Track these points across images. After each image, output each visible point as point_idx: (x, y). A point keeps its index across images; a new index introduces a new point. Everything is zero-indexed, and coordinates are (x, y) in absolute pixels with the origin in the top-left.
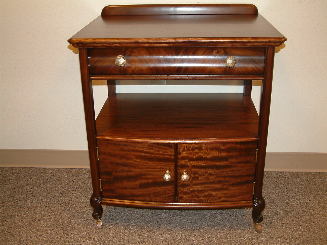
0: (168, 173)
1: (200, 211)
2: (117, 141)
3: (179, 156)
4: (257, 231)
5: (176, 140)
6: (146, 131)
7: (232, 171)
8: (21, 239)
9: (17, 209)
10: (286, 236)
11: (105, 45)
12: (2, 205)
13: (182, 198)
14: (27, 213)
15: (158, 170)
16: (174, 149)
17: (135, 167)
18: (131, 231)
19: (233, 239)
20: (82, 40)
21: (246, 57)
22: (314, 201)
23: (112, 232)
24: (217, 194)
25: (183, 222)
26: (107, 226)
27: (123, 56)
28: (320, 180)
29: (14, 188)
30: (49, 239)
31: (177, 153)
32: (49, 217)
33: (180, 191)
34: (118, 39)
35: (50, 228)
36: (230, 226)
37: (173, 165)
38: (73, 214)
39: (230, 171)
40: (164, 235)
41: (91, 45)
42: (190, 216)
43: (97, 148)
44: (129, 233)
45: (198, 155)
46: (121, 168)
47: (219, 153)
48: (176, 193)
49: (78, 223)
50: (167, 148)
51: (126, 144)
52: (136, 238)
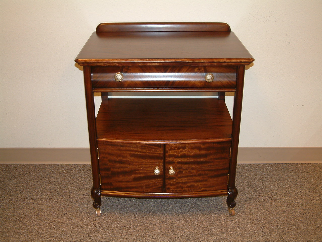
0: (158, 168)
1: (183, 199)
2: (115, 143)
3: (167, 155)
4: (231, 215)
5: (165, 141)
6: (139, 133)
7: (211, 165)
8: (32, 227)
9: (25, 202)
10: (255, 218)
11: (106, 64)
12: (11, 198)
13: (169, 189)
14: (34, 204)
15: (149, 166)
16: (162, 148)
17: (129, 164)
18: (126, 218)
19: (212, 222)
20: (87, 60)
21: (223, 74)
22: (277, 188)
23: (110, 219)
24: (198, 185)
25: (169, 209)
26: (105, 214)
27: (121, 73)
28: (283, 170)
29: (19, 183)
30: (56, 226)
31: (165, 152)
32: (54, 207)
33: (168, 183)
34: (117, 59)
35: (56, 217)
36: (208, 211)
37: (161, 162)
38: (75, 204)
39: (209, 166)
40: (154, 220)
41: (94, 64)
42: (175, 204)
43: (98, 148)
45: (182, 153)
46: (118, 165)
47: (199, 151)
48: (164, 185)
49: (80, 212)
50: (157, 148)
51: (123, 145)
52: (130, 223)
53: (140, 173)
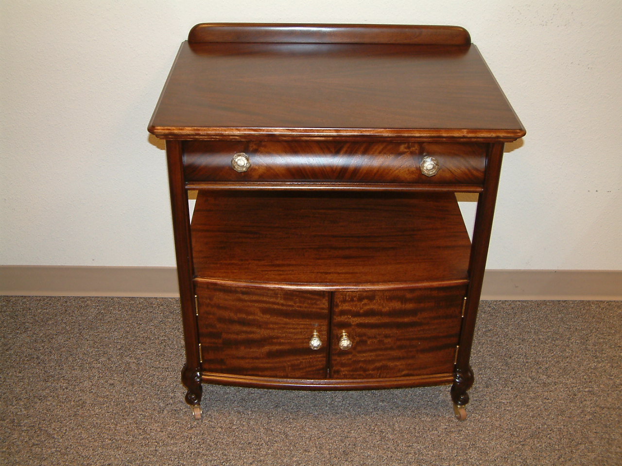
0: (317, 335)
2: (231, 286)
3: (337, 310)
4: (459, 418)
5: (332, 286)
6: (279, 266)
7: (423, 330)
8: (65, 442)
10: (505, 426)
11: (214, 137)
13: (338, 372)
15: (300, 330)
16: (327, 298)
17: (260, 326)
18: (252, 423)
19: (421, 433)
23: (219, 425)
24: (396, 366)
25: (336, 403)
26: (209, 413)
27: (245, 154)
30: (114, 441)
31: (332, 305)
32: (107, 398)
33: (336, 362)
34: (237, 128)
35: (113, 421)
36: (413, 408)
37: (324, 324)
39: (419, 331)
40: (308, 429)
41: (188, 137)
43: (196, 296)
44: (249, 425)
45: (368, 307)
46: (238, 328)
47: (402, 304)
48: (329, 364)
49: (159, 410)
50: (317, 297)
51: (247, 291)
52: (260, 434)
53: (280, 344)
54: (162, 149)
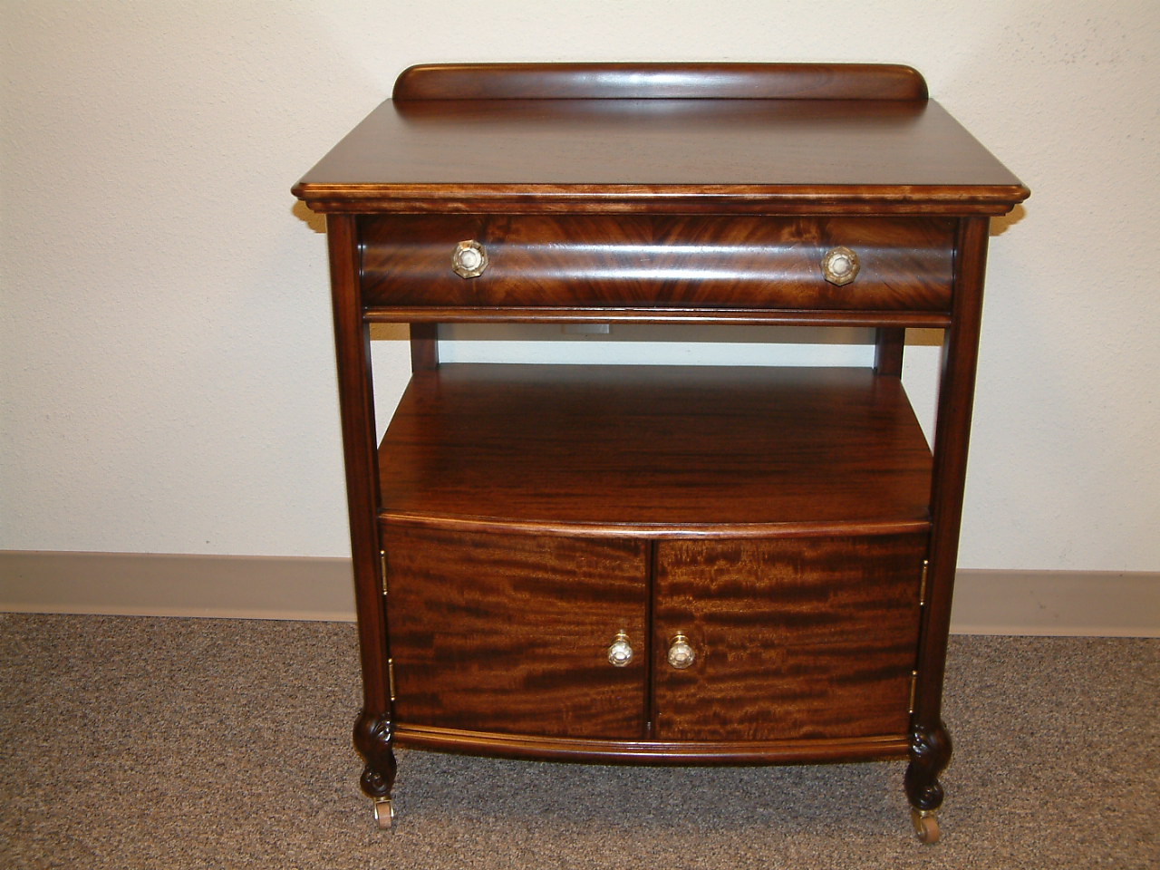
0: (624, 638)
1: (728, 770)
2: (452, 530)
3: (663, 584)
4: (923, 839)
5: (653, 528)
6: (549, 496)
7: (842, 633)
8: (114, 862)
9: (98, 761)
11: (418, 204)
12: (45, 744)
13: (668, 724)
14: (133, 772)
15: (589, 628)
16: (644, 557)
17: (509, 619)
18: (494, 838)
19: (843, 865)
20: (339, 188)
21: (893, 252)
22: (1114, 737)
23: (427, 840)
24: (788, 713)
25: (669, 808)
26: (408, 819)
27: (478, 244)
28: (1133, 664)
29: (84, 688)
30: (213, 862)
31: (654, 571)
32: (209, 788)
33: (664, 701)
34: (461, 185)
35: (214, 827)
36: (829, 820)
37: (639, 613)
38: (293, 777)
39: (833, 634)
40: (607, 852)
41: (369, 204)
42: (694, 786)
43: (382, 552)
44: (487, 843)
45: (726, 578)
46: (465, 622)
47: (796, 571)
48: (649, 710)
49: (310, 811)
50: (622, 554)
51: (483, 539)
52: (510, 859)
53: (553, 658)
54: (318, 231)
